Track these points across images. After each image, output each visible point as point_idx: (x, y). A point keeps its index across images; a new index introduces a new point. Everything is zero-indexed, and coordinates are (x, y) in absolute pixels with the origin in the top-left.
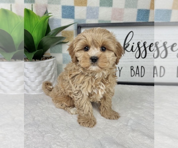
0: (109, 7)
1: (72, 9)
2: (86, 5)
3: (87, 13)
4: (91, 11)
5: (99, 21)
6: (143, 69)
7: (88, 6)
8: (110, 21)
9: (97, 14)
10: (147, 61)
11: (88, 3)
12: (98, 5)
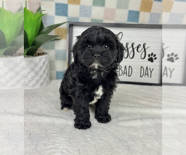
0: (102, 6)
1: (65, 7)
2: (79, 4)
3: (80, 12)
4: (84, 10)
5: (92, 20)
6: (130, 69)
8: (102, 21)
9: (90, 13)
10: (134, 61)
11: (81, 1)
12: (91, 4)
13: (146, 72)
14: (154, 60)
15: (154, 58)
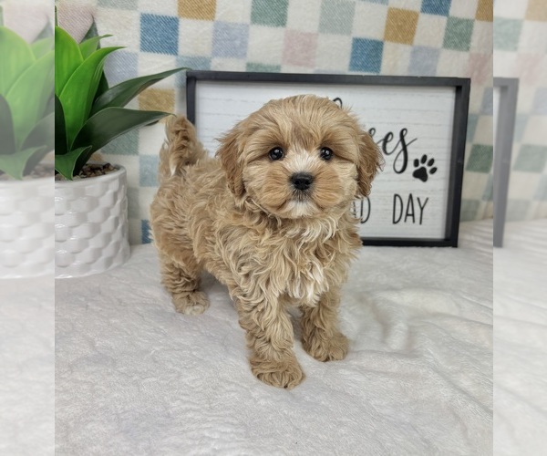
0: (278, 25)
1: (171, 25)
2: (212, 18)
3: (215, 41)
4: (225, 35)
5: (249, 65)
7: (217, 19)
8: (278, 67)
9: (244, 44)
11: (217, 10)
12: (248, 20)
13: (408, 208)
14: (429, 175)
15: (428, 169)
